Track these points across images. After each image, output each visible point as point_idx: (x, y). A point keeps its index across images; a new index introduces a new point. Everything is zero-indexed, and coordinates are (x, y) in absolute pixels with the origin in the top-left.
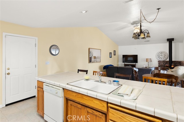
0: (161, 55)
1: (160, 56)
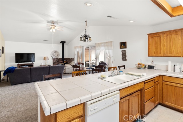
0: (54, 53)
1: (54, 55)
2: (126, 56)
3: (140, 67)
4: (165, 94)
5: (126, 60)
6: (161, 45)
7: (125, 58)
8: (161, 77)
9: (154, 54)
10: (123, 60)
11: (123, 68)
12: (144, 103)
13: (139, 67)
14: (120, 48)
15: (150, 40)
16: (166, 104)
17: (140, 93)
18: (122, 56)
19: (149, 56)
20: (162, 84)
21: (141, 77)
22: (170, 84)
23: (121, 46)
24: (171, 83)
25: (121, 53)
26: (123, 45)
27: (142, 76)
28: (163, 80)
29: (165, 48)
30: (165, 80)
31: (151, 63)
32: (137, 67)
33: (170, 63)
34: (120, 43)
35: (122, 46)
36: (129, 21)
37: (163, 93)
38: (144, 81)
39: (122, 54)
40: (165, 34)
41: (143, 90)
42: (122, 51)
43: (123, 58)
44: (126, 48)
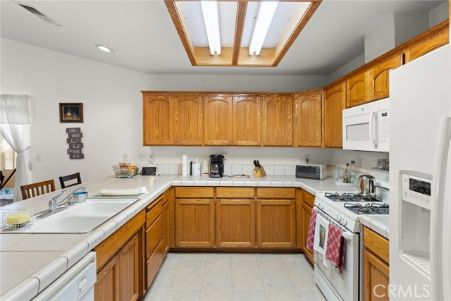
2: (82, 146)
3: (124, 172)
4: (179, 225)
5: (81, 156)
6: (170, 120)
7: (78, 152)
8: (172, 191)
9: (157, 139)
10: (71, 158)
11: (75, 181)
12: (146, 261)
13: (122, 174)
14: (62, 121)
15: (148, 106)
16: (181, 246)
17: (137, 241)
18: (67, 146)
19: (145, 144)
20: (173, 205)
21: (139, 197)
22: (188, 203)
23: (65, 113)
24: (190, 200)
25: (66, 136)
26: (72, 111)
27: (140, 194)
28: (177, 196)
29: (177, 127)
30: (180, 196)
31: (148, 162)
32: (117, 174)
33: (185, 157)
34: (61, 105)
35: (69, 114)
36: (98, 45)
37: (177, 225)
38: (146, 208)
39: (68, 141)
40: (176, 97)
41: (144, 230)
42: (68, 130)
43: (71, 151)
44: (81, 121)
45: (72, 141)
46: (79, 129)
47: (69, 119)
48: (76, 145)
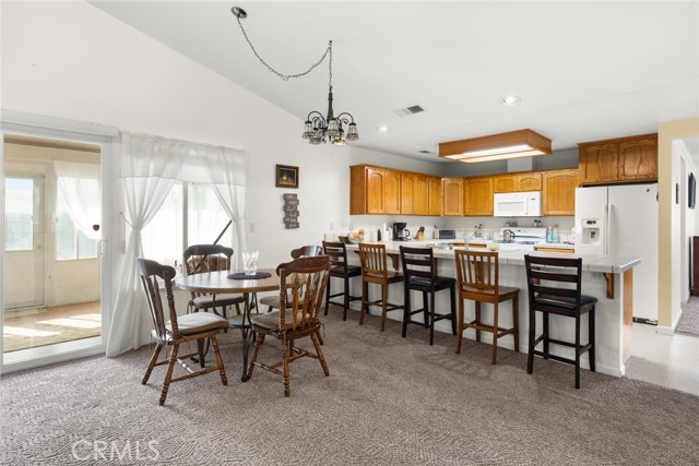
2: (298, 214)
5: (297, 226)
7: (294, 220)
10: (287, 227)
14: (278, 185)
18: (283, 215)
23: (282, 176)
25: (282, 203)
26: (288, 175)
34: (278, 166)
35: (285, 178)
39: (285, 208)
42: (285, 196)
43: (288, 219)
44: (297, 186)
45: (289, 209)
46: (295, 195)
47: (285, 183)
48: (293, 213)
